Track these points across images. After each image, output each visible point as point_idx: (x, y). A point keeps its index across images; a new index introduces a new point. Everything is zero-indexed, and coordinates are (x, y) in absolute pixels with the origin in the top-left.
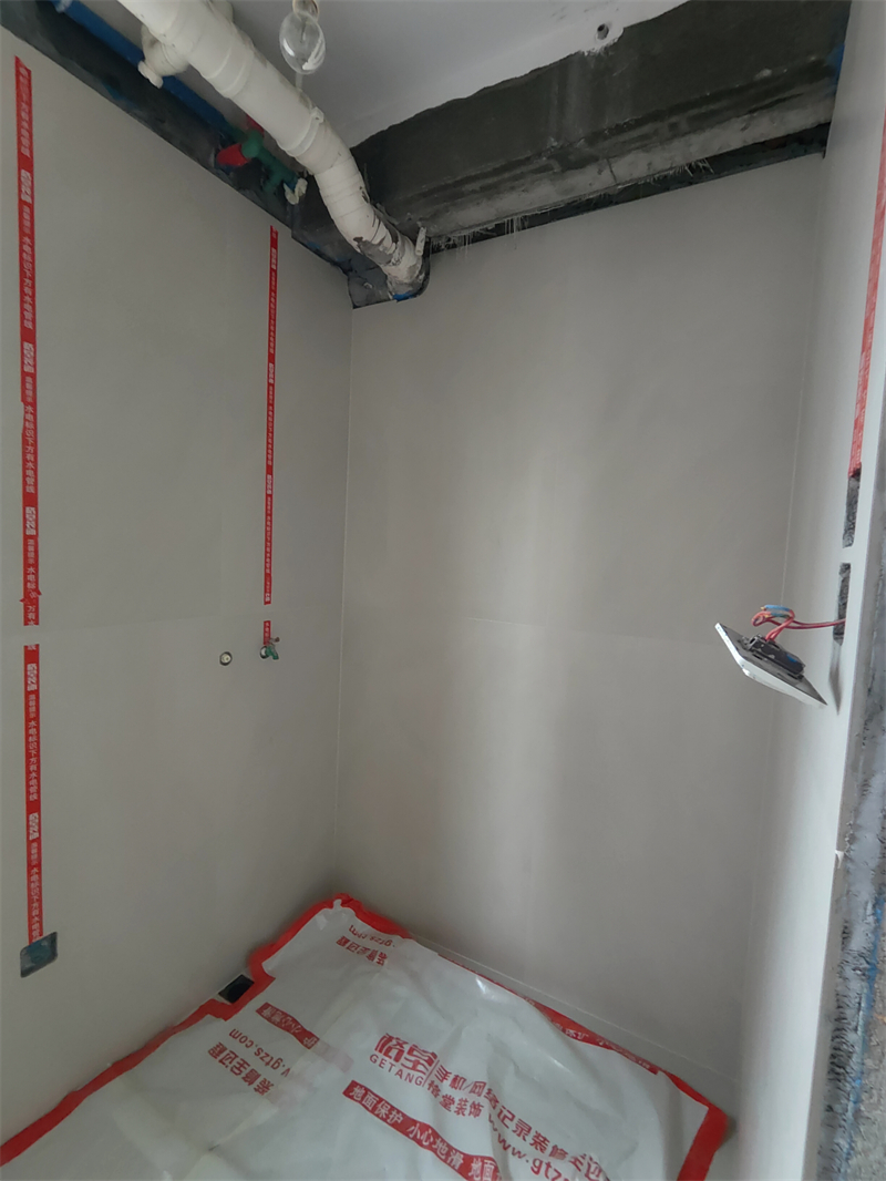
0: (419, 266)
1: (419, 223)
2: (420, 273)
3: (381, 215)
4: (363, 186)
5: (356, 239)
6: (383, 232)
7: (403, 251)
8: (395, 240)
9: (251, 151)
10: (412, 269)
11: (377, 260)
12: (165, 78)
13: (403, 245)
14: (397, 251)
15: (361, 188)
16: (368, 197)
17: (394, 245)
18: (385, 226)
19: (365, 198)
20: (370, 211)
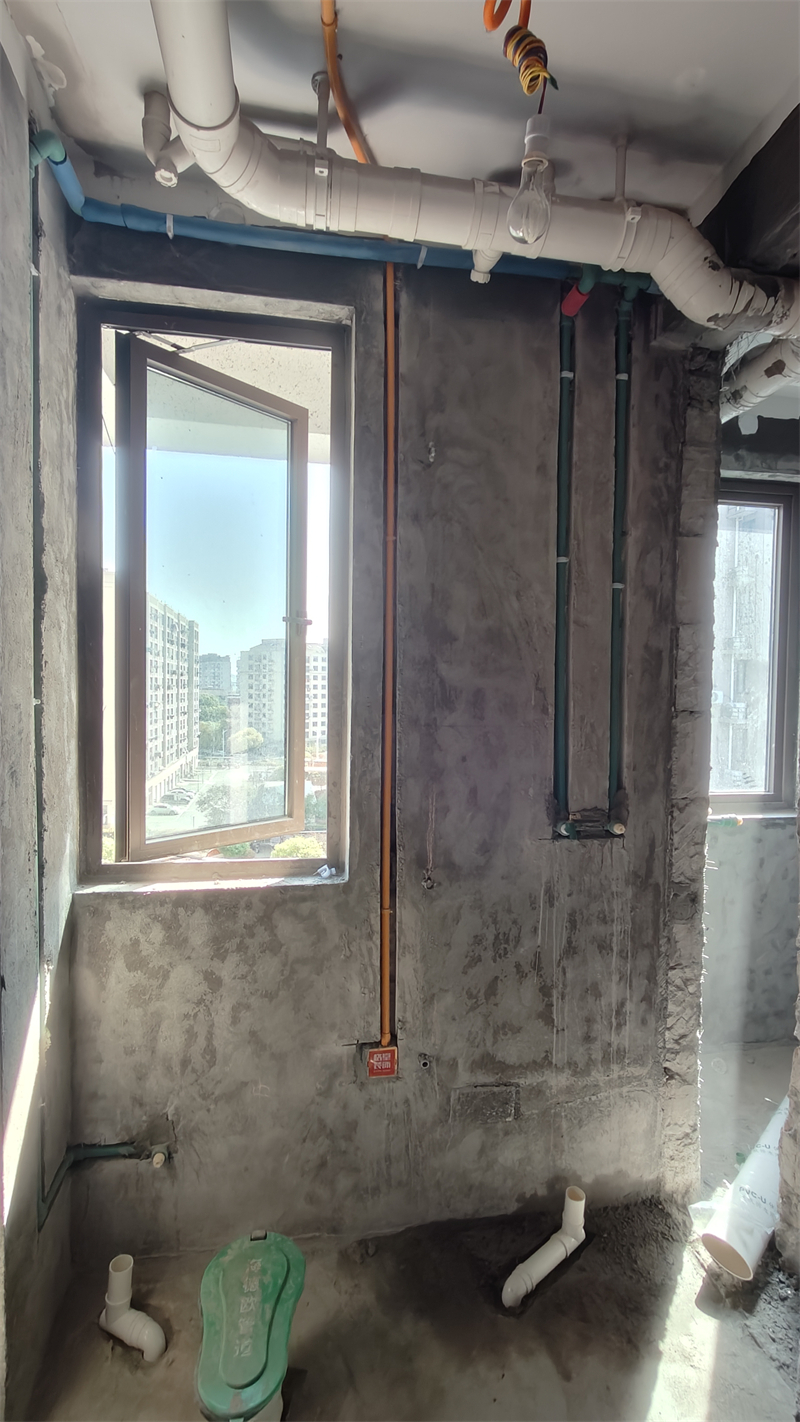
3: (746, 271)
4: (710, 252)
5: (709, 320)
6: (748, 291)
7: (791, 301)
9: (587, 285)
12: (491, 272)
13: (790, 291)
15: (706, 259)
16: (720, 263)
17: (772, 299)
18: (752, 283)
19: (714, 267)
20: (724, 278)
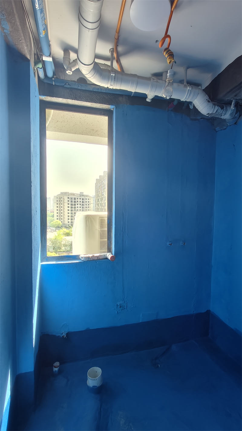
0: (235, 112)
1: (232, 99)
2: (236, 114)
3: (216, 103)
4: (208, 98)
5: (207, 114)
6: (217, 108)
7: (227, 110)
8: (222, 108)
9: (175, 103)
10: (231, 114)
11: (217, 117)
12: (152, 99)
13: (226, 108)
14: (224, 111)
15: (207, 99)
16: (210, 101)
17: (222, 110)
18: (218, 106)
19: (209, 102)
20: (211, 104)
